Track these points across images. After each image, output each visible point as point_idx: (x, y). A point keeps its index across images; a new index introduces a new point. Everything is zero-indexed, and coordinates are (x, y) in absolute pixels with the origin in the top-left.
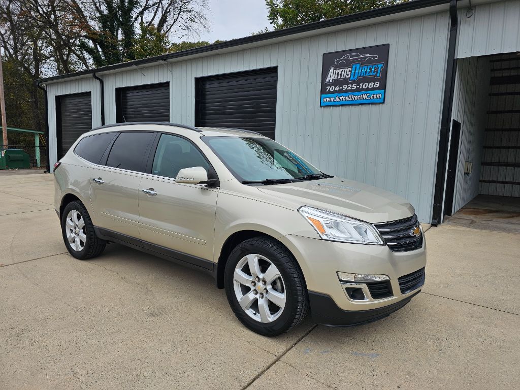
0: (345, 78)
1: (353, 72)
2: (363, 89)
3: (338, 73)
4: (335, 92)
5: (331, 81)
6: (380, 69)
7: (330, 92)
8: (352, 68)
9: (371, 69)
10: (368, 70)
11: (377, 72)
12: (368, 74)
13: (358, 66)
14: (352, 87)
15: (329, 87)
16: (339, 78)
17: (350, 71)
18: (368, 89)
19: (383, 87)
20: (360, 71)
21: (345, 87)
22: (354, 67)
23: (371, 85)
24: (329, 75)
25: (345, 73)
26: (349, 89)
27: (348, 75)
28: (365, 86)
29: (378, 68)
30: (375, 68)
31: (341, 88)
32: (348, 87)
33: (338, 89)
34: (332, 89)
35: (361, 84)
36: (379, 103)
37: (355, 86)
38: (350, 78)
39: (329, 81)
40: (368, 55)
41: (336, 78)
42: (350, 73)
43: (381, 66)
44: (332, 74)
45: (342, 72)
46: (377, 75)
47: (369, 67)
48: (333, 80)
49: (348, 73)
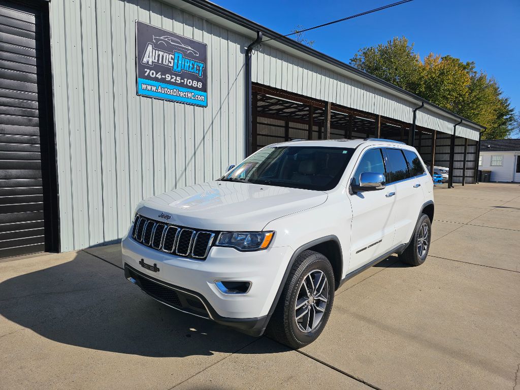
0: (168, 65)
1: (176, 61)
2: (187, 86)
3: (159, 55)
4: (156, 79)
5: (150, 63)
6: (201, 68)
7: (148, 77)
8: (174, 55)
10: (191, 65)
11: (199, 70)
12: (190, 70)
13: (181, 56)
14: (176, 80)
15: (148, 71)
16: (160, 62)
17: (172, 59)
18: (192, 87)
19: (204, 89)
20: (183, 63)
21: (168, 77)
22: (177, 55)
23: (195, 84)
24: (147, 53)
25: (168, 59)
26: (173, 80)
27: (170, 62)
28: (189, 82)
29: (199, 67)
30: (197, 65)
31: (163, 76)
32: (172, 78)
33: (160, 77)
34: (153, 74)
35: (186, 80)
36: (203, 106)
37: (179, 80)
38: (173, 67)
39: (148, 62)
40: (190, 48)
41: (156, 61)
42: (172, 61)
43: (201, 65)
44: (151, 54)
45: (163, 57)
46: (199, 74)
47: (192, 62)
48: (153, 62)
49: (170, 60)
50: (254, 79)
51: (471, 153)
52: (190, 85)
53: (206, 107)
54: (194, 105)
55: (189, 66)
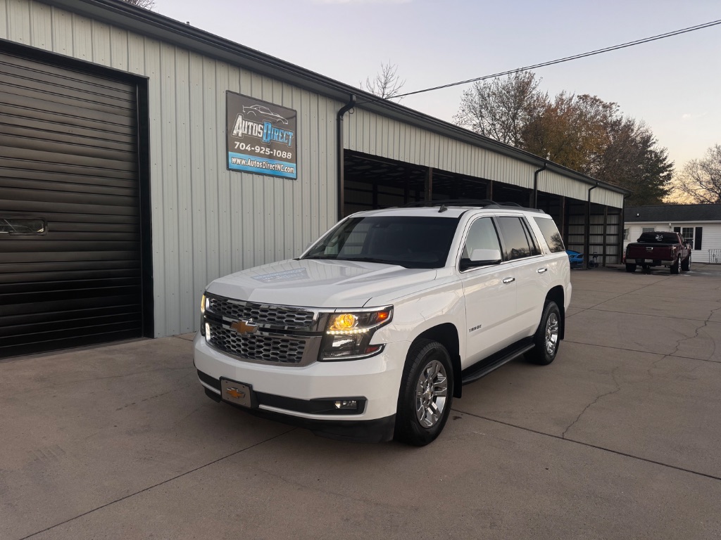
0: (257, 136)
1: (265, 131)
2: (276, 158)
3: (248, 126)
4: (245, 152)
5: (240, 135)
7: (239, 151)
8: (263, 125)
9: (283, 135)
10: (280, 134)
11: (288, 139)
12: (280, 140)
13: (270, 126)
14: (265, 152)
15: (238, 143)
16: (250, 133)
17: (261, 129)
18: (281, 159)
19: (295, 160)
20: (272, 133)
21: (257, 149)
22: (266, 125)
23: (284, 155)
24: (237, 125)
25: (257, 130)
26: (262, 152)
27: (260, 133)
28: (278, 153)
29: (289, 136)
30: (286, 134)
31: (253, 149)
32: (261, 150)
33: (249, 149)
34: (242, 146)
35: (275, 151)
36: (292, 179)
37: (268, 152)
38: (262, 137)
39: (238, 134)
40: (279, 116)
41: (246, 132)
42: (261, 131)
43: (291, 134)
44: (241, 125)
45: (252, 127)
46: (288, 143)
47: (281, 131)
48: (242, 134)
49: (259, 130)
50: (345, 146)
51: (614, 225)
52: (279, 156)
53: (295, 179)
54: (283, 177)
55: (278, 136)
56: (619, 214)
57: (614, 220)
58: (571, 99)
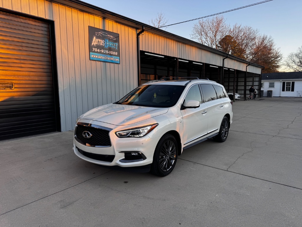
1: (106, 43)
2: (111, 55)
4: (97, 52)
5: (95, 45)
7: (94, 52)
9: (113, 44)
11: (116, 46)
12: (112, 47)
13: (108, 41)
14: (106, 52)
15: (94, 49)
18: (113, 55)
19: (119, 55)
20: (109, 44)
21: (102, 51)
23: (114, 53)
24: (93, 41)
26: (104, 52)
27: (103, 44)
29: (116, 45)
30: (115, 44)
32: (104, 51)
33: (99, 51)
34: (96, 50)
35: (110, 51)
36: (118, 64)
37: (107, 52)
38: (104, 46)
39: (94, 45)
40: (111, 36)
42: (104, 43)
44: (95, 41)
45: (100, 41)
46: (116, 48)
47: (112, 43)
48: (96, 44)
49: (103, 43)
50: (141, 49)
51: (257, 81)
53: (119, 64)
54: (114, 63)
55: (111, 45)
56: (259, 77)
57: (257, 79)
58: (239, 27)
